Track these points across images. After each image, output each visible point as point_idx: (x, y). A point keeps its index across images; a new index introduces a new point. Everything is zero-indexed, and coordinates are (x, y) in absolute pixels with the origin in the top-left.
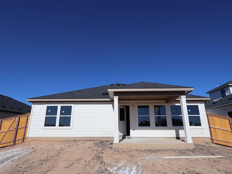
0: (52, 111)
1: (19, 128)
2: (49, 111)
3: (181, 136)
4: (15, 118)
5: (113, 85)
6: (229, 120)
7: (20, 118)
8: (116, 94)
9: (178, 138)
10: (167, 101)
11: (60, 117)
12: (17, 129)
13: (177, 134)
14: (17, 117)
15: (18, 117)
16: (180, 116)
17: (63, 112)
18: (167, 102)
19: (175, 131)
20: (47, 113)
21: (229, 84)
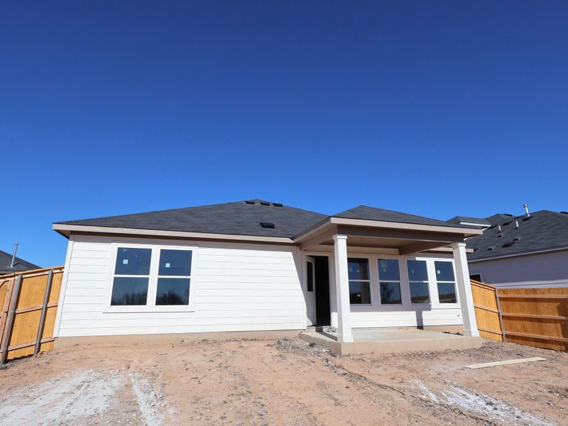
0: (132, 262)
1: (20, 309)
2: (126, 262)
3: (425, 323)
4: (3, 280)
5: (254, 203)
6: (495, 291)
7: (22, 279)
8: (342, 229)
9: (420, 327)
10: (403, 250)
11: (159, 279)
12: (15, 314)
13: (420, 319)
14: (11, 277)
15: (14, 276)
16: (424, 282)
17: (168, 265)
18: (401, 253)
19: (415, 312)
20: (119, 268)
21: (462, 223)
